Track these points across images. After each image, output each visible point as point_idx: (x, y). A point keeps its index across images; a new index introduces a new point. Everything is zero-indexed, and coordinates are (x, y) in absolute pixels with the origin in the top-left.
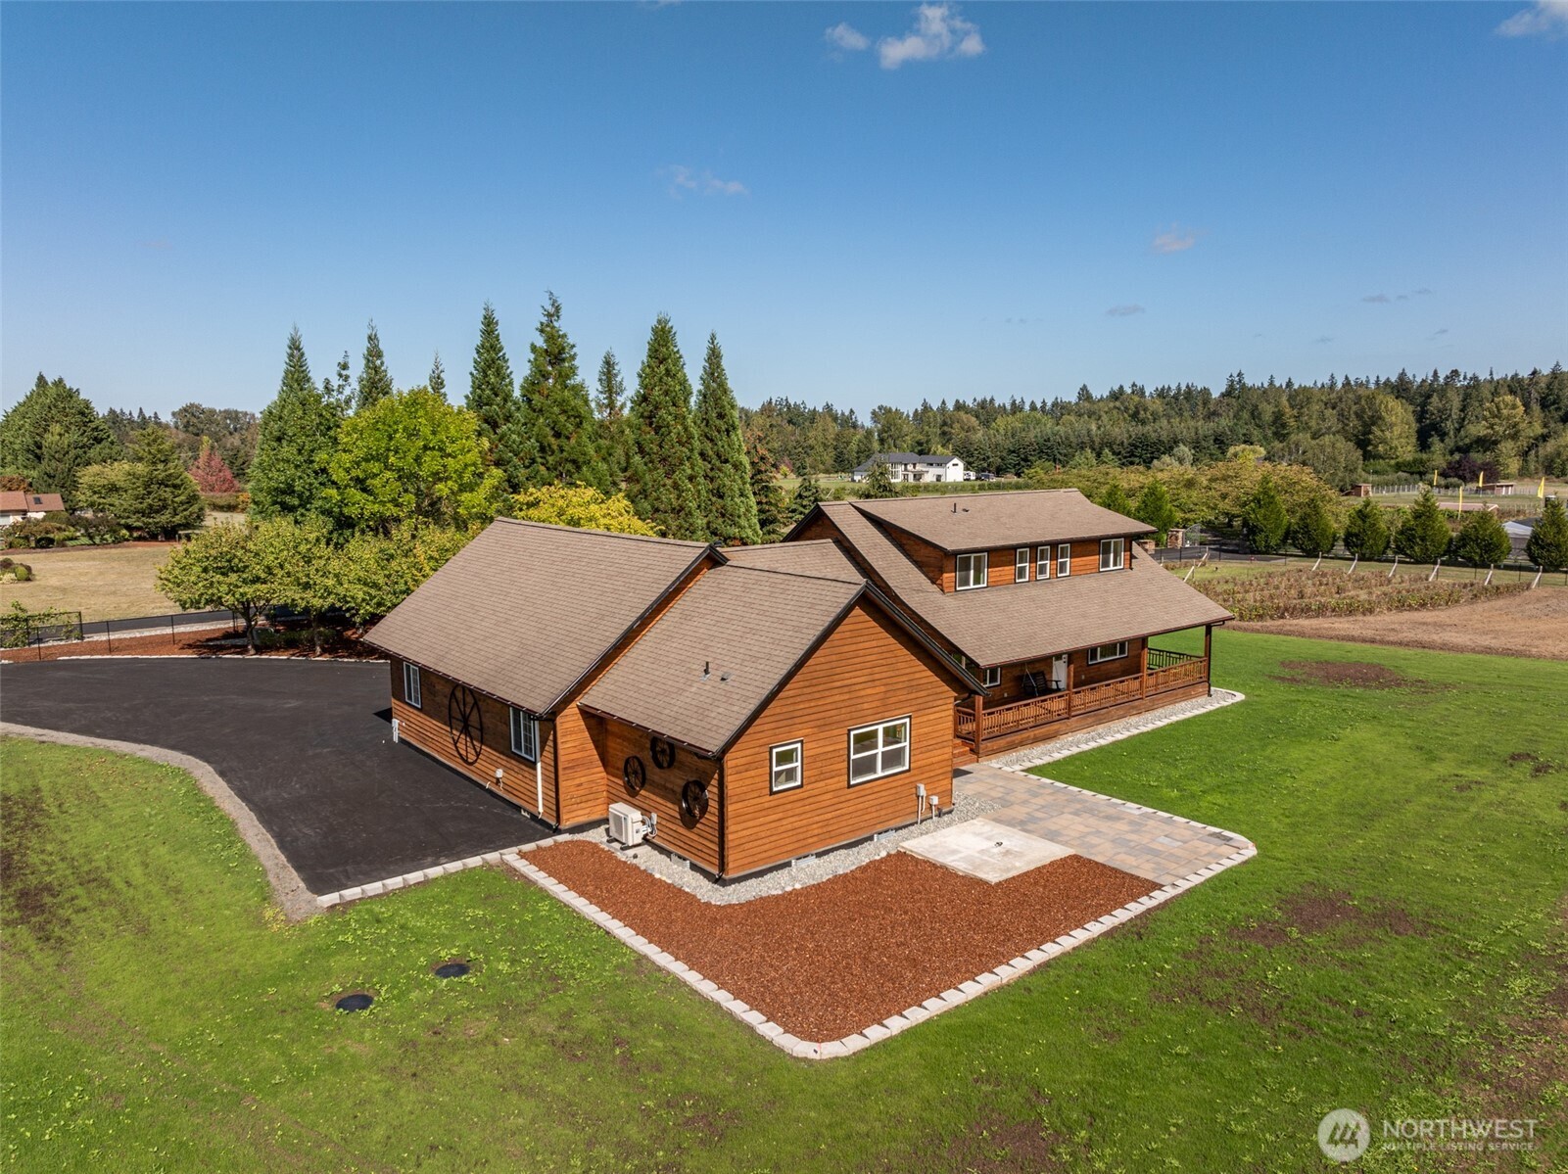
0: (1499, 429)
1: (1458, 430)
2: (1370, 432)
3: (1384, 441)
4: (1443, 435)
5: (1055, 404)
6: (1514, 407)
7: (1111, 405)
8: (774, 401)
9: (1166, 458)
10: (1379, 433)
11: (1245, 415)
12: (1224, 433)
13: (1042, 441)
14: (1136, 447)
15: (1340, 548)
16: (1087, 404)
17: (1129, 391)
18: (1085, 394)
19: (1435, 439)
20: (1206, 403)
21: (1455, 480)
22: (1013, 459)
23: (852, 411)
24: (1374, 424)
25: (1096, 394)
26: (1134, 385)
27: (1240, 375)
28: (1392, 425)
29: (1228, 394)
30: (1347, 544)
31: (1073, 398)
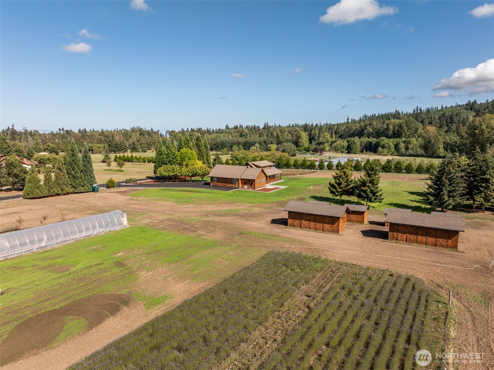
0: (325, 140)
1: (318, 139)
2: (298, 140)
3: (302, 142)
4: (315, 140)
5: (219, 130)
6: (327, 135)
7: (235, 130)
8: (135, 128)
9: (253, 147)
10: (300, 140)
11: (270, 135)
12: (266, 141)
13: (222, 142)
14: (246, 144)
15: (293, 167)
16: (228, 130)
17: (239, 126)
18: (227, 127)
19: (313, 141)
20: (259, 130)
21: (315, 153)
22: (215, 147)
23: (158, 130)
24: (299, 138)
25: (230, 127)
26: (240, 125)
27: (267, 123)
28: (303, 138)
29: (264, 128)
30: (294, 166)
31: (224, 128)
